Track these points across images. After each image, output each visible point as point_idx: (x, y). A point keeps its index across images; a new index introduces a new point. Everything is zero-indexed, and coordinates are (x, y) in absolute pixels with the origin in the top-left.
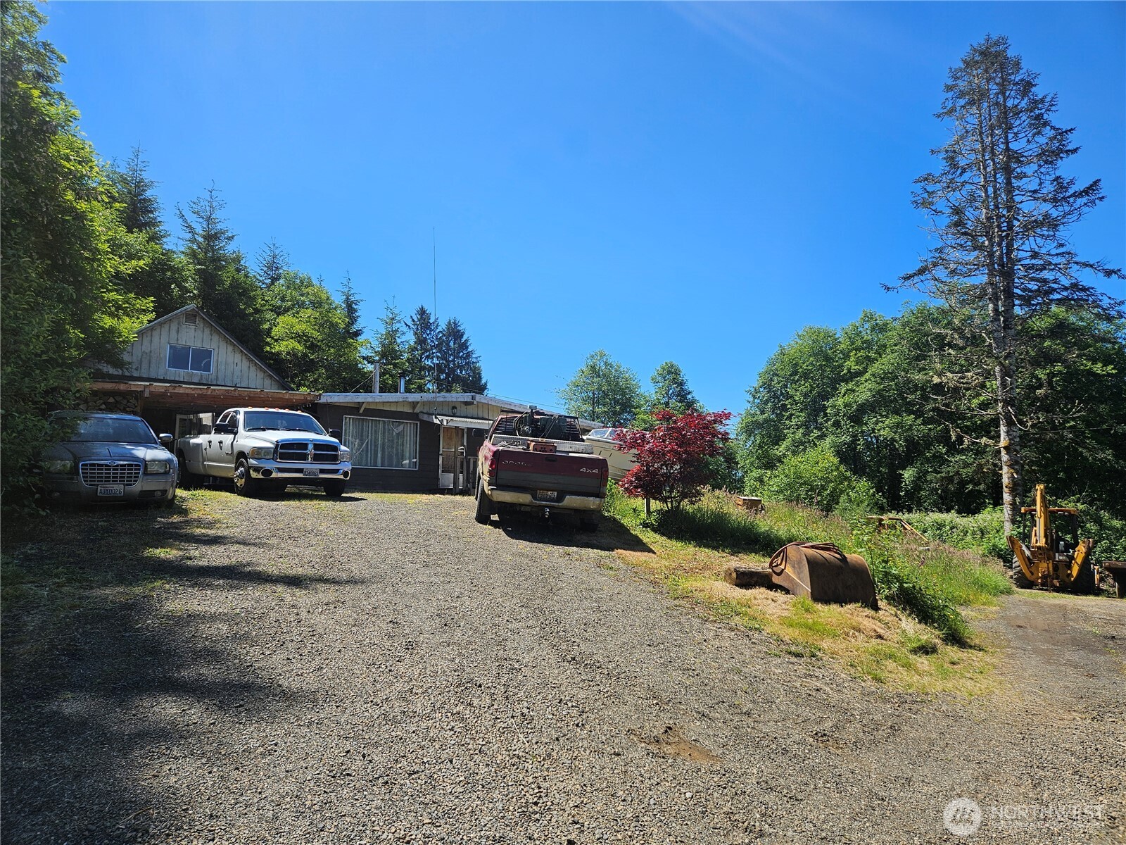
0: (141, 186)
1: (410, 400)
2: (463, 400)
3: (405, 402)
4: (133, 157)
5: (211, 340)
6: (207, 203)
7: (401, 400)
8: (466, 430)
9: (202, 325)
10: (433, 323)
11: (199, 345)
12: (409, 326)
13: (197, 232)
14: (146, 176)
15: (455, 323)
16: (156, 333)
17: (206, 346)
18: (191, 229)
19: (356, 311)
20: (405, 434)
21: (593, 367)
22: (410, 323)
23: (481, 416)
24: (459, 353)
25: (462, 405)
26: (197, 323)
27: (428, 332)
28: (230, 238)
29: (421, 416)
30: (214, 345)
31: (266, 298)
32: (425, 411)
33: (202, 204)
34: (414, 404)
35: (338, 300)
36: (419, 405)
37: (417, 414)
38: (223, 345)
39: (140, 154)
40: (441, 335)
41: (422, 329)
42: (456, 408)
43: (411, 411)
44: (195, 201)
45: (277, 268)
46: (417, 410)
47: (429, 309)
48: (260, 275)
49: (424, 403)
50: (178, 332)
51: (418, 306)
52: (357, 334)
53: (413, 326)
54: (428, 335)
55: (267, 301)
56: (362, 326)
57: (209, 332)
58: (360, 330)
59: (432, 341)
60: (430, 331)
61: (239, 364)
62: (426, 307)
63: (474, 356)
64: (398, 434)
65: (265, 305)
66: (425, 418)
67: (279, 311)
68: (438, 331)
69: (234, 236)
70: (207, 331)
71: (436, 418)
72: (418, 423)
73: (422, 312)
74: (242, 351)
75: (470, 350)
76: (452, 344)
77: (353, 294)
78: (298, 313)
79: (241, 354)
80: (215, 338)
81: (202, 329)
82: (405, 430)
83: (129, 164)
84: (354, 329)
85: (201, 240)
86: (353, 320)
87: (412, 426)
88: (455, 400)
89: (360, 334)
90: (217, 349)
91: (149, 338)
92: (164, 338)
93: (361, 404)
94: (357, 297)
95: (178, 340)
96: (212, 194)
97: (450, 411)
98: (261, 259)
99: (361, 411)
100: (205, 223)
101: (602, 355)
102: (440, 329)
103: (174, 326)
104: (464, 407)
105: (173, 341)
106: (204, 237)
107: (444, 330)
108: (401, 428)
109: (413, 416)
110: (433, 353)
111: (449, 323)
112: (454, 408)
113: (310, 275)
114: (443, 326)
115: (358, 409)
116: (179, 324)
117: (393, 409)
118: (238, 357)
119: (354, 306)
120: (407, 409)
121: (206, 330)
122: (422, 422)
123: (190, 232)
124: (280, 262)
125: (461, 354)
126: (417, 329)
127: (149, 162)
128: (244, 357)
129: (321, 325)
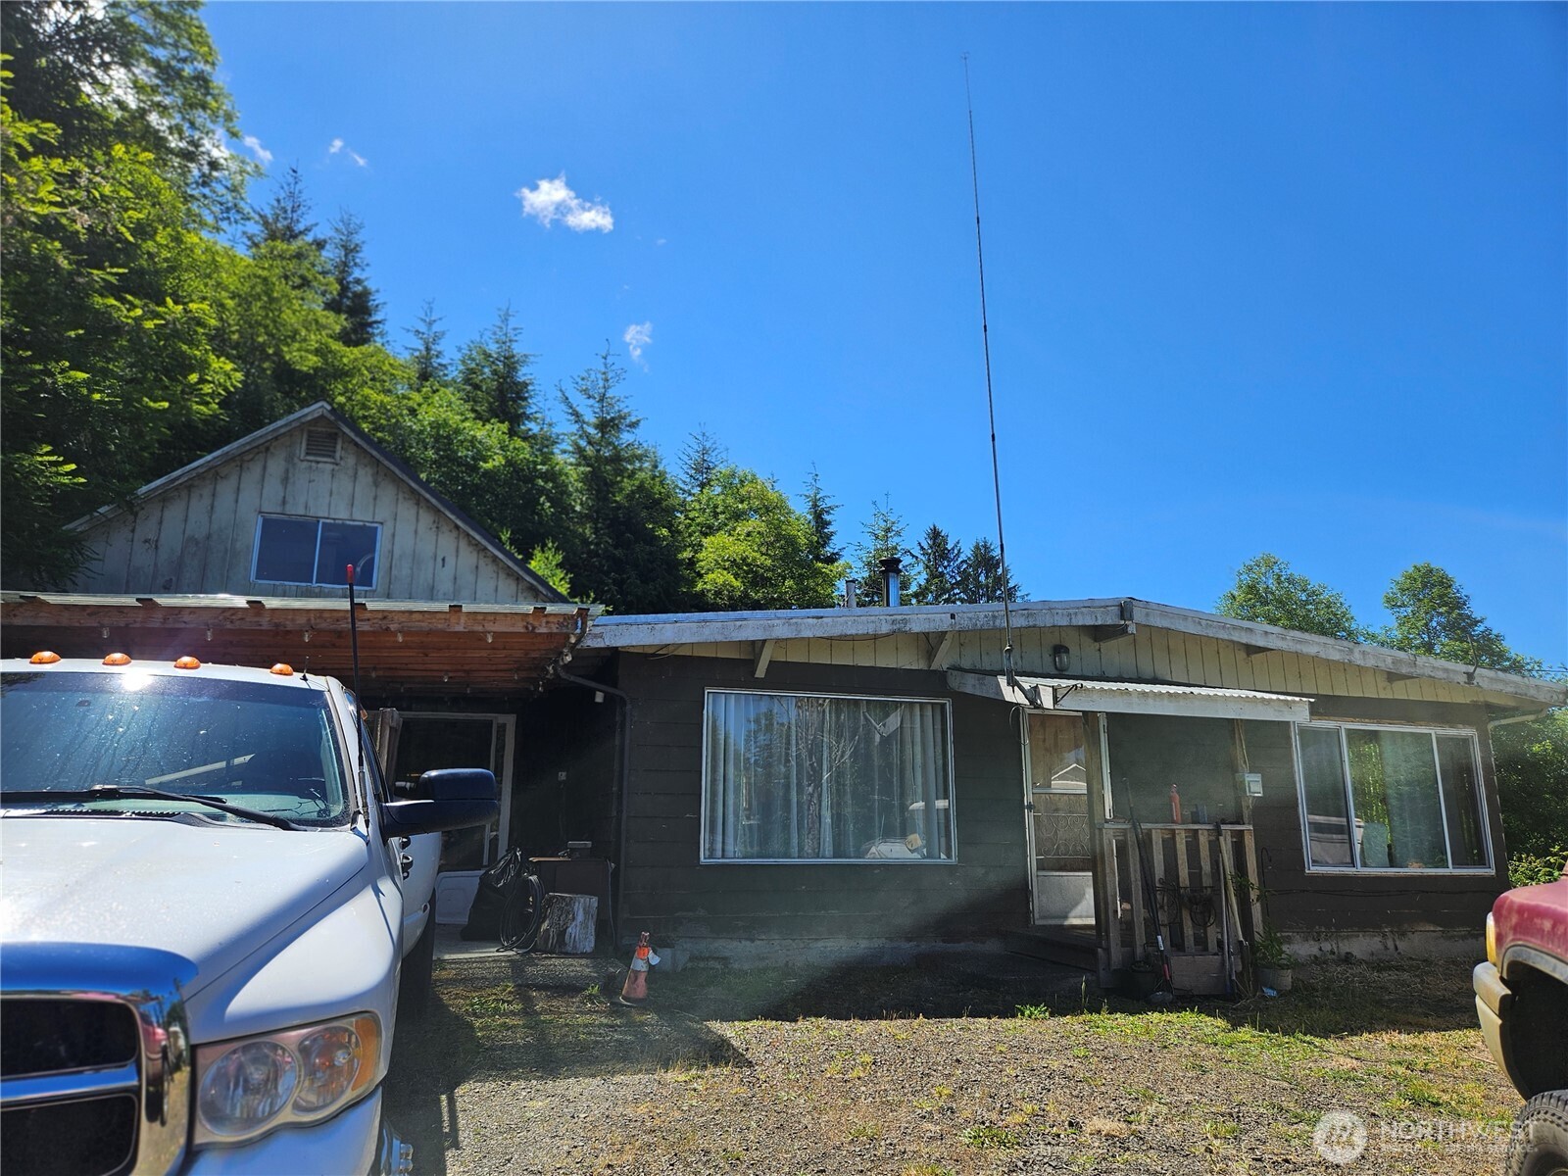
0: (511, 363)
1: (916, 629)
2: (1089, 622)
3: (898, 636)
4: (499, 324)
5: (375, 498)
6: (600, 376)
7: (885, 629)
8: (1103, 722)
9: (351, 461)
10: (953, 549)
11: (341, 513)
12: (917, 558)
13: (586, 420)
14: (518, 349)
15: (985, 546)
16: (226, 489)
17: (361, 516)
18: (577, 416)
19: (829, 523)
20: (908, 739)
21: (1252, 589)
22: (917, 552)
23: (1148, 673)
24: (995, 591)
25: (1087, 641)
26: (338, 455)
27: (946, 564)
28: (634, 425)
29: (955, 682)
30: (383, 512)
31: (691, 515)
32: (966, 664)
33: (593, 377)
34: (930, 642)
35: (801, 509)
36: (945, 645)
37: (941, 676)
38: (407, 511)
39: (510, 318)
40: (965, 566)
41: (935, 559)
42: (1067, 651)
43: (921, 665)
44: (585, 375)
45: (708, 468)
46: (942, 661)
47: (944, 530)
48: (684, 482)
49: (963, 637)
50: (285, 480)
51: (927, 527)
52: (831, 560)
53: (922, 557)
54: (945, 568)
55: (693, 520)
56: (838, 547)
57: (370, 479)
58: (837, 554)
59: (951, 577)
60: (948, 561)
61: (451, 561)
62: (939, 528)
63: (1018, 594)
64: (886, 741)
65: (690, 525)
66: (970, 685)
67: (708, 530)
68: (960, 560)
69: (639, 421)
70: (365, 476)
71: (1012, 683)
72: (948, 703)
73: (935, 535)
74: (457, 527)
75: (1011, 585)
76: (982, 578)
77: (823, 499)
78: (734, 529)
79: (455, 533)
80: (388, 493)
81: (351, 472)
82: (907, 725)
83: (495, 334)
84: (828, 550)
85: (592, 431)
86: (826, 539)
87: (929, 713)
88: (1064, 622)
89: (836, 560)
90: (389, 524)
91: (207, 501)
92: (249, 497)
93: (756, 647)
94: (829, 503)
95: (284, 502)
96: (608, 361)
97: (1047, 659)
98: (686, 458)
99: (760, 673)
100: (597, 405)
101: (1270, 564)
102: (963, 557)
103: (276, 466)
104: (1090, 646)
105: (271, 506)
106: (596, 427)
107: (969, 558)
108: (894, 721)
109: (930, 682)
110: (955, 595)
111: (977, 547)
112: (1059, 649)
113: (755, 471)
114: (967, 552)
115: (752, 664)
116: (290, 459)
117: (865, 660)
118: (447, 542)
119: (826, 517)
120: (909, 660)
121: (361, 472)
122: (962, 700)
123: (576, 422)
124: (712, 458)
125: (999, 592)
126: (929, 560)
127: (522, 329)
128: (463, 544)
129: (770, 545)
